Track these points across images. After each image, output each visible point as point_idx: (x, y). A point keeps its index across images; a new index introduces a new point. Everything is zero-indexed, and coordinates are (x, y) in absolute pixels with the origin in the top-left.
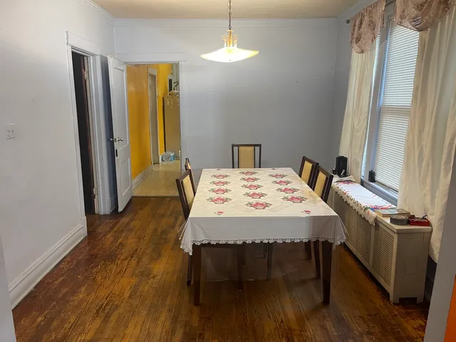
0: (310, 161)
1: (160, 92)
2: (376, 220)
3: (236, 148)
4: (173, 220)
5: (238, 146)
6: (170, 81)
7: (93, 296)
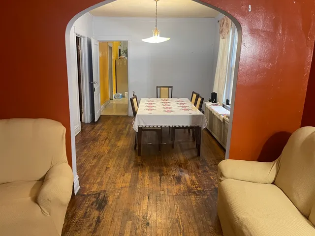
0: (195, 93)
1: (114, 57)
2: (223, 119)
3: (159, 89)
4: (124, 126)
5: (160, 87)
6: (120, 50)
7: (90, 153)
